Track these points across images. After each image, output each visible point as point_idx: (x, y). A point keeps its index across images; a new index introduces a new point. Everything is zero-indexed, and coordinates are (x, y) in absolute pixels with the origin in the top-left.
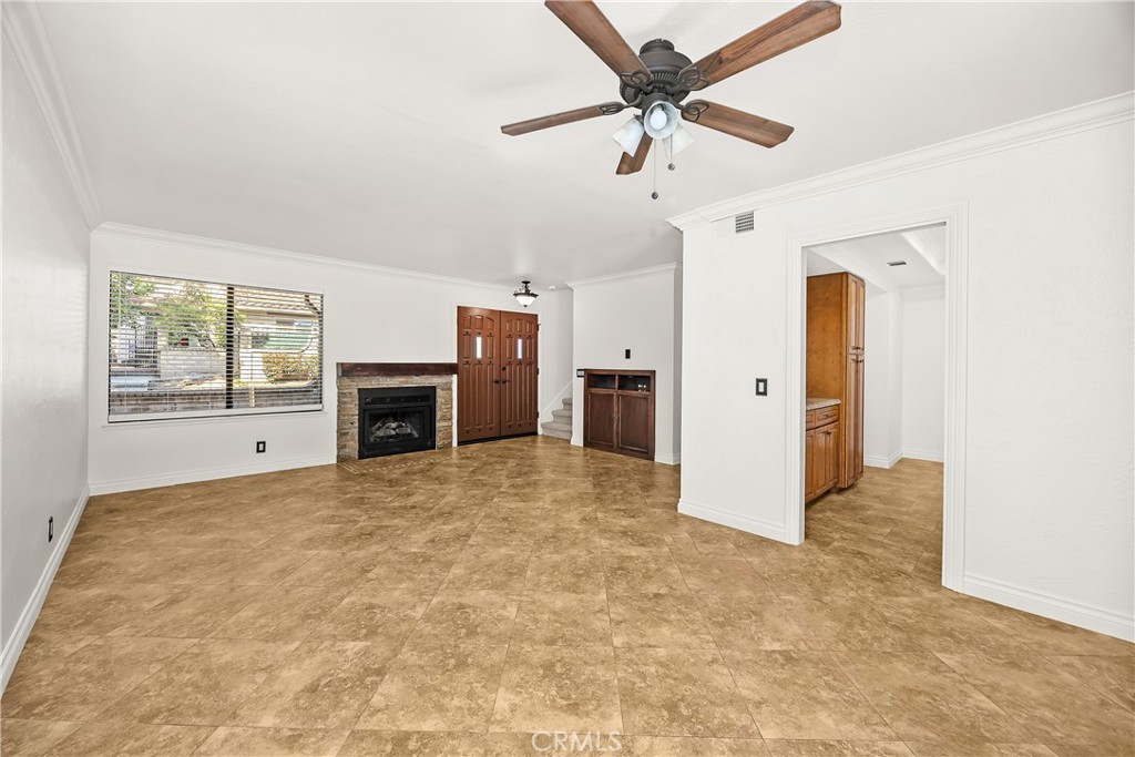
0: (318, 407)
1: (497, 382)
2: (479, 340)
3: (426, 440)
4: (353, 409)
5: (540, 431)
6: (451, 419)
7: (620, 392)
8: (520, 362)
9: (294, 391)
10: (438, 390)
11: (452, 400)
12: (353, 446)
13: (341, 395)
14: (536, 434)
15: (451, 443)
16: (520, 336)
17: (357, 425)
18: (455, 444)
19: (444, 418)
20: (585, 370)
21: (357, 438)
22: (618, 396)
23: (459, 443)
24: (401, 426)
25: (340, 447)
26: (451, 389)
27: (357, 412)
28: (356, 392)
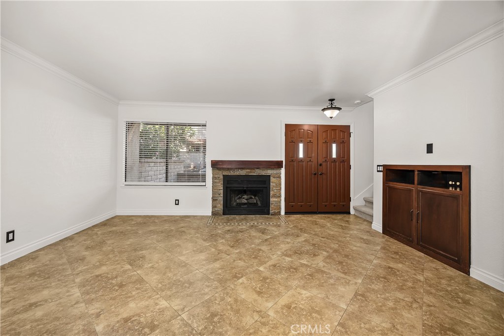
0: (203, 184)
1: (315, 174)
2: (301, 146)
3: (263, 208)
4: (221, 187)
5: (352, 211)
6: (280, 197)
7: (420, 188)
8: (334, 161)
9: (193, 176)
10: (271, 178)
11: (280, 184)
12: (220, 207)
13: (214, 178)
14: (349, 213)
15: (280, 212)
16: (334, 142)
17: (222, 195)
18: (283, 212)
19: (274, 196)
20: (384, 166)
21: (222, 202)
22: (418, 192)
23: (286, 213)
24: (251, 198)
25: (214, 207)
26: (280, 177)
27: (222, 188)
28: (222, 177)
